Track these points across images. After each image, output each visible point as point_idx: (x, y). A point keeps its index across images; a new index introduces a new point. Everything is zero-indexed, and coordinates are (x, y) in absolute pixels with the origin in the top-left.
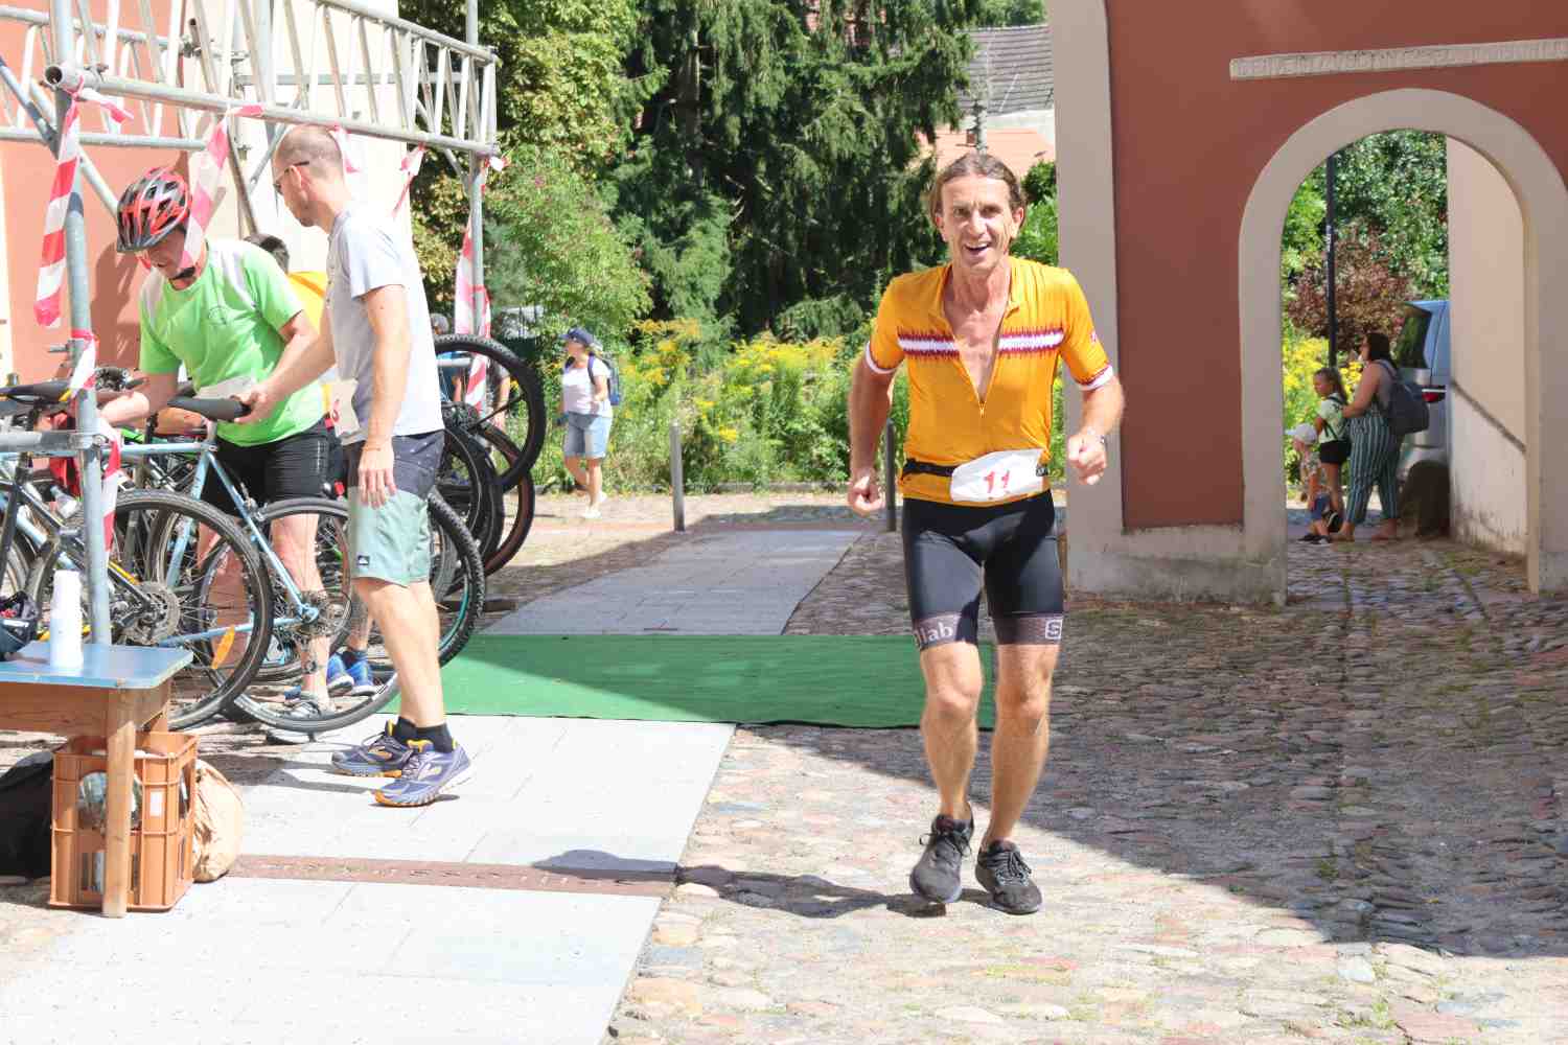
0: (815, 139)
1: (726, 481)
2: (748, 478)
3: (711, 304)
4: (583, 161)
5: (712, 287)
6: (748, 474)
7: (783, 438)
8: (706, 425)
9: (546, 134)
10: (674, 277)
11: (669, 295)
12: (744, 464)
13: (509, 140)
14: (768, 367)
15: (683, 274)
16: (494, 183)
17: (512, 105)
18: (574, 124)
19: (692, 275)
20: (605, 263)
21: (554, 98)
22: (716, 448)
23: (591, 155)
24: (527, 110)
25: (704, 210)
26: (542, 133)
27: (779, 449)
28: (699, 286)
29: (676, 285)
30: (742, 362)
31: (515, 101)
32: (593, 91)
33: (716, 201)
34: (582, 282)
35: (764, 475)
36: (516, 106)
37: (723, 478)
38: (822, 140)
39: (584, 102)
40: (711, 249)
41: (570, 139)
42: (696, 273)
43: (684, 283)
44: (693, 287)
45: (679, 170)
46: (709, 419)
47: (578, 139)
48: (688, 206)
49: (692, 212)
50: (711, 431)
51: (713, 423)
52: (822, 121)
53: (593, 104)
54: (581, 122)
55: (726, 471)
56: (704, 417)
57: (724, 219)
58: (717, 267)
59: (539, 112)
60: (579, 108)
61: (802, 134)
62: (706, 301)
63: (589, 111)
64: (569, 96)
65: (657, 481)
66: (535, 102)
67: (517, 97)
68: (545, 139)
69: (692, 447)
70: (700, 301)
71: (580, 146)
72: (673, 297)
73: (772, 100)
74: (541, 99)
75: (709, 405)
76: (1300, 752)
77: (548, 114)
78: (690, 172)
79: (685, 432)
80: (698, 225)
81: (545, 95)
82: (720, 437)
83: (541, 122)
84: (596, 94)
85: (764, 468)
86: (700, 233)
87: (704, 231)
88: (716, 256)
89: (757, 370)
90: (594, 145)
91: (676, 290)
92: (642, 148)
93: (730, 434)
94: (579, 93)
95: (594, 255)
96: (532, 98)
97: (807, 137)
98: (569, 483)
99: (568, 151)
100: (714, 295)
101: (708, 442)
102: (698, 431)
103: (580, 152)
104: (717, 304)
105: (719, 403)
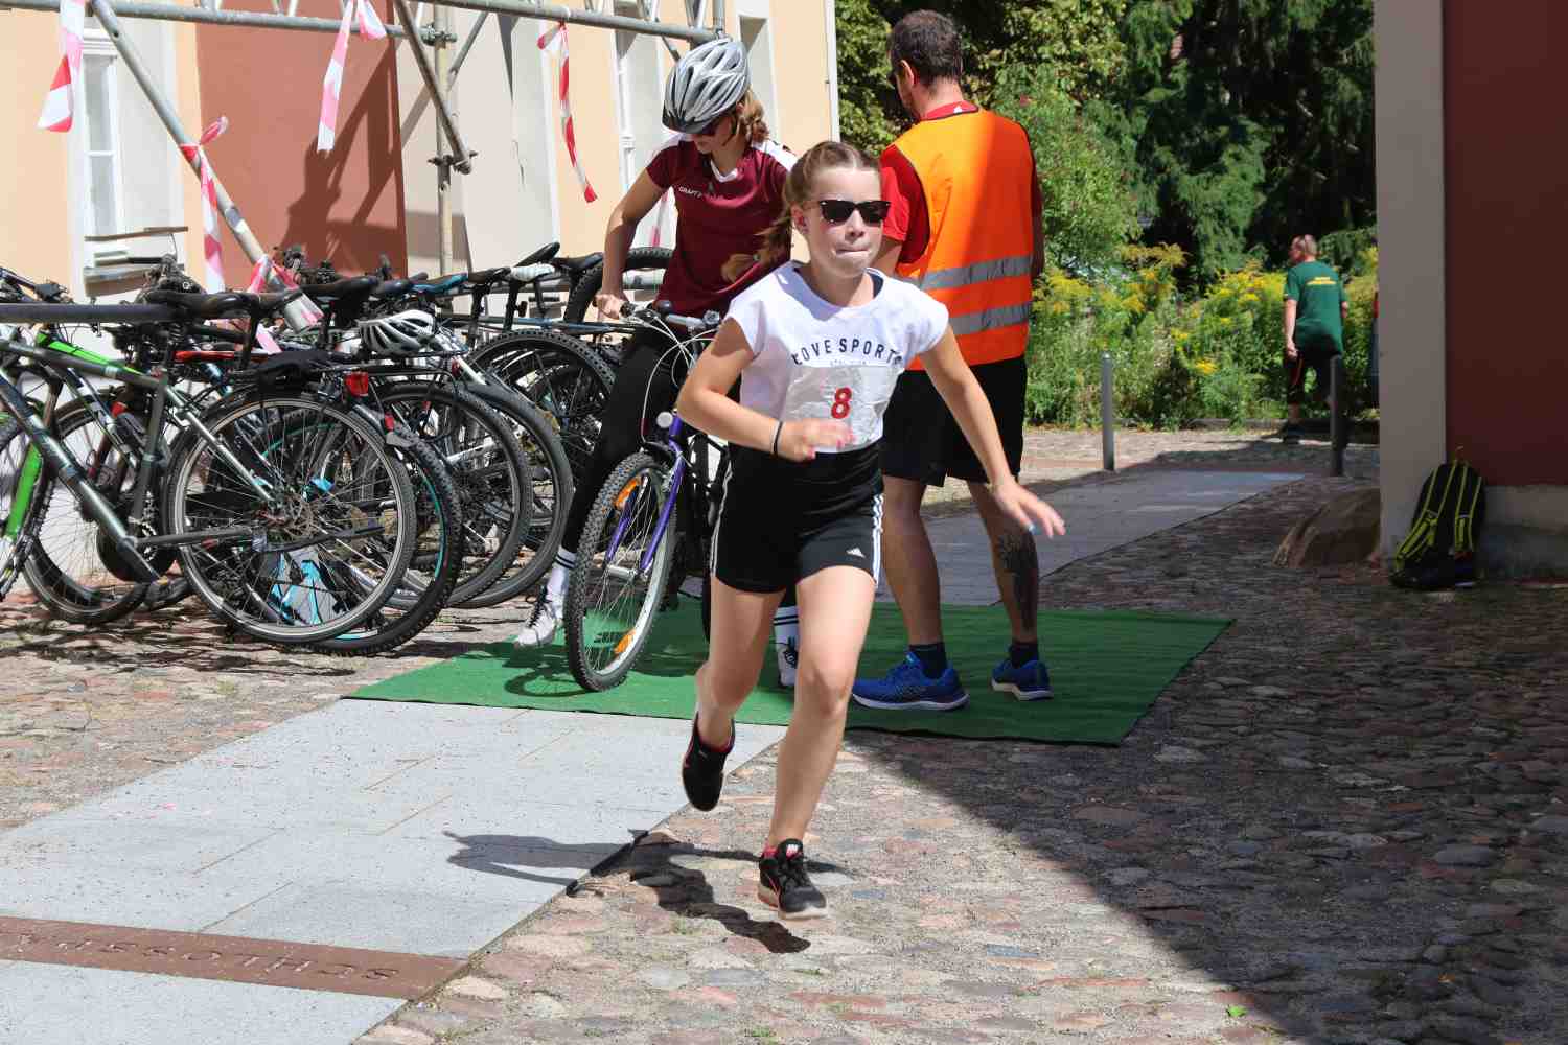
0: (1354, 61)
1: (1202, 417)
2: (1226, 414)
3: (1241, 233)
4: (1086, 81)
5: (1242, 216)
6: (1226, 411)
7: (1263, 372)
8: (1183, 357)
9: (1045, 51)
10: (1200, 205)
11: (1195, 223)
12: (1220, 399)
13: (1005, 58)
14: (1253, 297)
15: (1209, 202)
16: (989, 103)
17: (1009, 22)
18: (1076, 42)
19: (1220, 203)
20: (1091, 186)
21: (1054, 16)
22: (1192, 382)
23: (1094, 75)
24: (1025, 26)
25: (1239, 136)
26: (1040, 50)
27: (1260, 383)
28: (1227, 214)
29: (1202, 213)
30: (1223, 291)
31: (1012, 19)
32: (1097, 8)
33: (1253, 127)
34: (1066, 207)
35: (1243, 411)
36: (1013, 22)
37: (1200, 414)
38: (1361, 63)
39: (1086, 19)
40: (1244, 176)
41: (1071, 59)
42: (1224, 201)
43: (1211, 211)
44: (1221, 216)
45: (1216, 94)
46: (1185, 350)
47: (1082, 58)
48: (1224, 130)
49: (1227, 135)
50: (1187, 364)
51: (1190, 355)
52: (1362, 42)
53: (1095, 21)
54: (1083, 40)
55: (1202, 405)
56: (1180, 349)
57: (1259, 145)
58: (1249, 194)
59: (1037, 29)
60: (1081, 26)
61: (1341, 58)
62: (1235, 231)
63: (1093, 30)
64: (1072, 14)
65: (1131, 415)
66: (1033, 19)
67: (1014, 14)
68: (1044, 57)
69: (1167, 381)
70: (1228, 230)
71: (1082, 65)
72: (1199, 225)
73: (1308, 23)
74: (1041, 16)
75: (1186, 336)
76: (1496, 790)
77: (1046, 31)
78: (1228, 97)
79: (1159, 364)
80: (1231, 151)
81: (1045, 12)
82: (1196, 370)
83: (1042, 39)
84: (1100, 11)
85: (1243, 403)
86: (1233, 160)
87: (1237, 157)
88: (1249, 184)
89: (1240, 300)
90: (1098, 63)
91: (1202, 218)
92: (1176, 72)
93: (1207, 367)
94: (1082, 11)
95: (1079, 180)
96: (1031, 15)
97: (1346, 60)
98: (1038, 415)
99: (1069, 69)
100: (1243, 224)
101: (1184, 375)
102: (1174, 363)
103: (1082, 71)
104: (1246, 233)
105: (1197, 334)
